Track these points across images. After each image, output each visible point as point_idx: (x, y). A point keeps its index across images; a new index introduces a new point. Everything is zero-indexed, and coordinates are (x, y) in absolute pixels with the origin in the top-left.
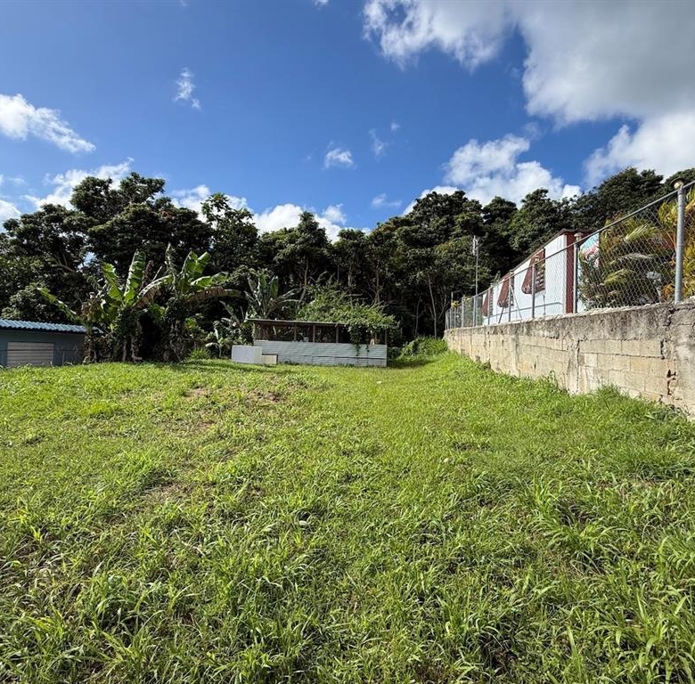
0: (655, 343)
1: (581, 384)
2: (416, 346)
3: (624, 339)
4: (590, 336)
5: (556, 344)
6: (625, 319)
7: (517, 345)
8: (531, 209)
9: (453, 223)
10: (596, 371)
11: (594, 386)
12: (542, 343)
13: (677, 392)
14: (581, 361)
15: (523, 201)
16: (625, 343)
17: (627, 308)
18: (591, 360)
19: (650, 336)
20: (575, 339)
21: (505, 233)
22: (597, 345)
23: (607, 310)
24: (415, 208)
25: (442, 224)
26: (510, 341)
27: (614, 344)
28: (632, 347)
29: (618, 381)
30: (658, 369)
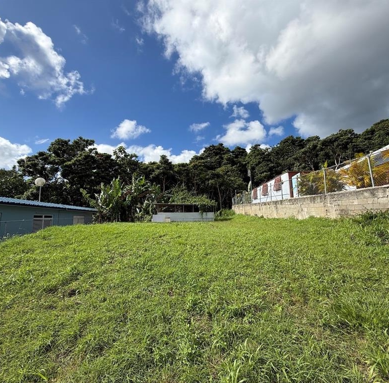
0: (322, 203)
1: (303, 216)
2: (221, 213)
3: (314, 203)
4: (304, 203)
5: (292, 206)
6: (314, 198)
7: (277, 208)
8: (254, 153)
9: (222, 158)
10: (307, 212)
11: (307, 217)
12: (287, 206)
13: (328, 214)
14: (302, 210)
15: (250, 149)
16: (315, 204)
17: (314, 196)
18: (305, 210)
19: (321, 202)
20: (299, 204)
21: (244, 163)
22: (307, 206)
23: (308, 196)
24: (204, 151)
25: (217, 159)
26: (273, 207)
27: (312, 205)
28: (316, 205)
29: (314, 214)
30: (324, 209)
